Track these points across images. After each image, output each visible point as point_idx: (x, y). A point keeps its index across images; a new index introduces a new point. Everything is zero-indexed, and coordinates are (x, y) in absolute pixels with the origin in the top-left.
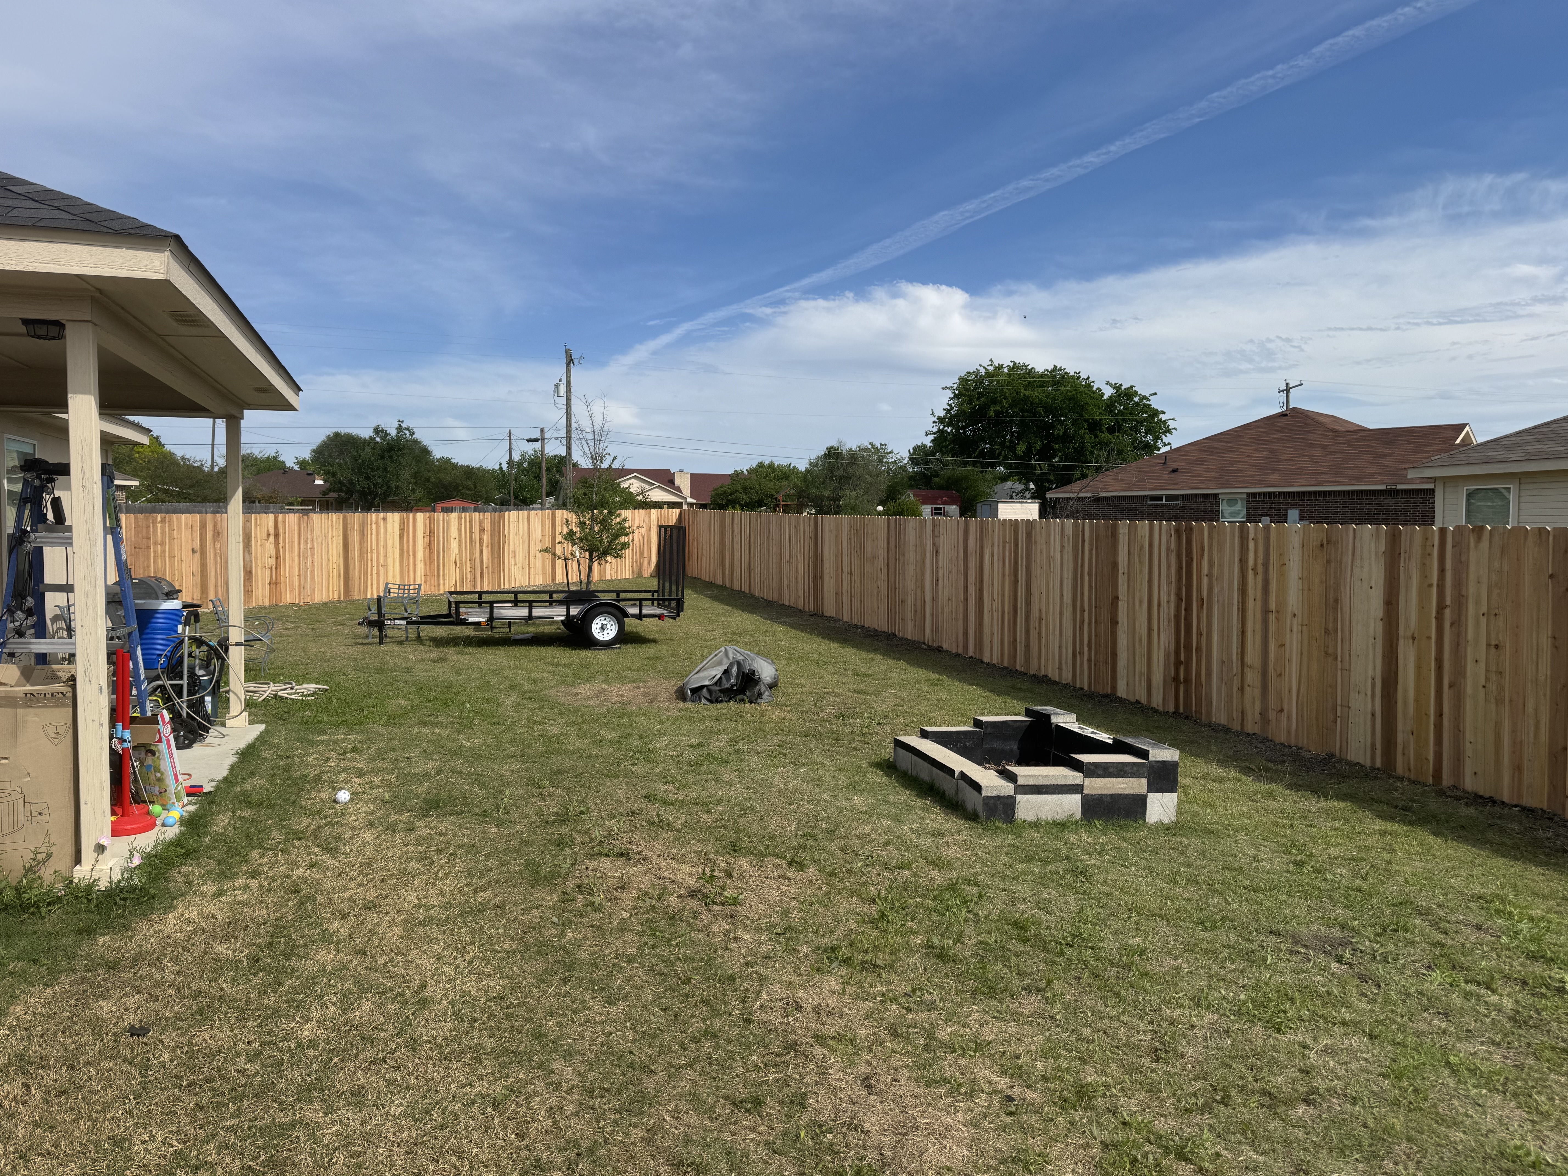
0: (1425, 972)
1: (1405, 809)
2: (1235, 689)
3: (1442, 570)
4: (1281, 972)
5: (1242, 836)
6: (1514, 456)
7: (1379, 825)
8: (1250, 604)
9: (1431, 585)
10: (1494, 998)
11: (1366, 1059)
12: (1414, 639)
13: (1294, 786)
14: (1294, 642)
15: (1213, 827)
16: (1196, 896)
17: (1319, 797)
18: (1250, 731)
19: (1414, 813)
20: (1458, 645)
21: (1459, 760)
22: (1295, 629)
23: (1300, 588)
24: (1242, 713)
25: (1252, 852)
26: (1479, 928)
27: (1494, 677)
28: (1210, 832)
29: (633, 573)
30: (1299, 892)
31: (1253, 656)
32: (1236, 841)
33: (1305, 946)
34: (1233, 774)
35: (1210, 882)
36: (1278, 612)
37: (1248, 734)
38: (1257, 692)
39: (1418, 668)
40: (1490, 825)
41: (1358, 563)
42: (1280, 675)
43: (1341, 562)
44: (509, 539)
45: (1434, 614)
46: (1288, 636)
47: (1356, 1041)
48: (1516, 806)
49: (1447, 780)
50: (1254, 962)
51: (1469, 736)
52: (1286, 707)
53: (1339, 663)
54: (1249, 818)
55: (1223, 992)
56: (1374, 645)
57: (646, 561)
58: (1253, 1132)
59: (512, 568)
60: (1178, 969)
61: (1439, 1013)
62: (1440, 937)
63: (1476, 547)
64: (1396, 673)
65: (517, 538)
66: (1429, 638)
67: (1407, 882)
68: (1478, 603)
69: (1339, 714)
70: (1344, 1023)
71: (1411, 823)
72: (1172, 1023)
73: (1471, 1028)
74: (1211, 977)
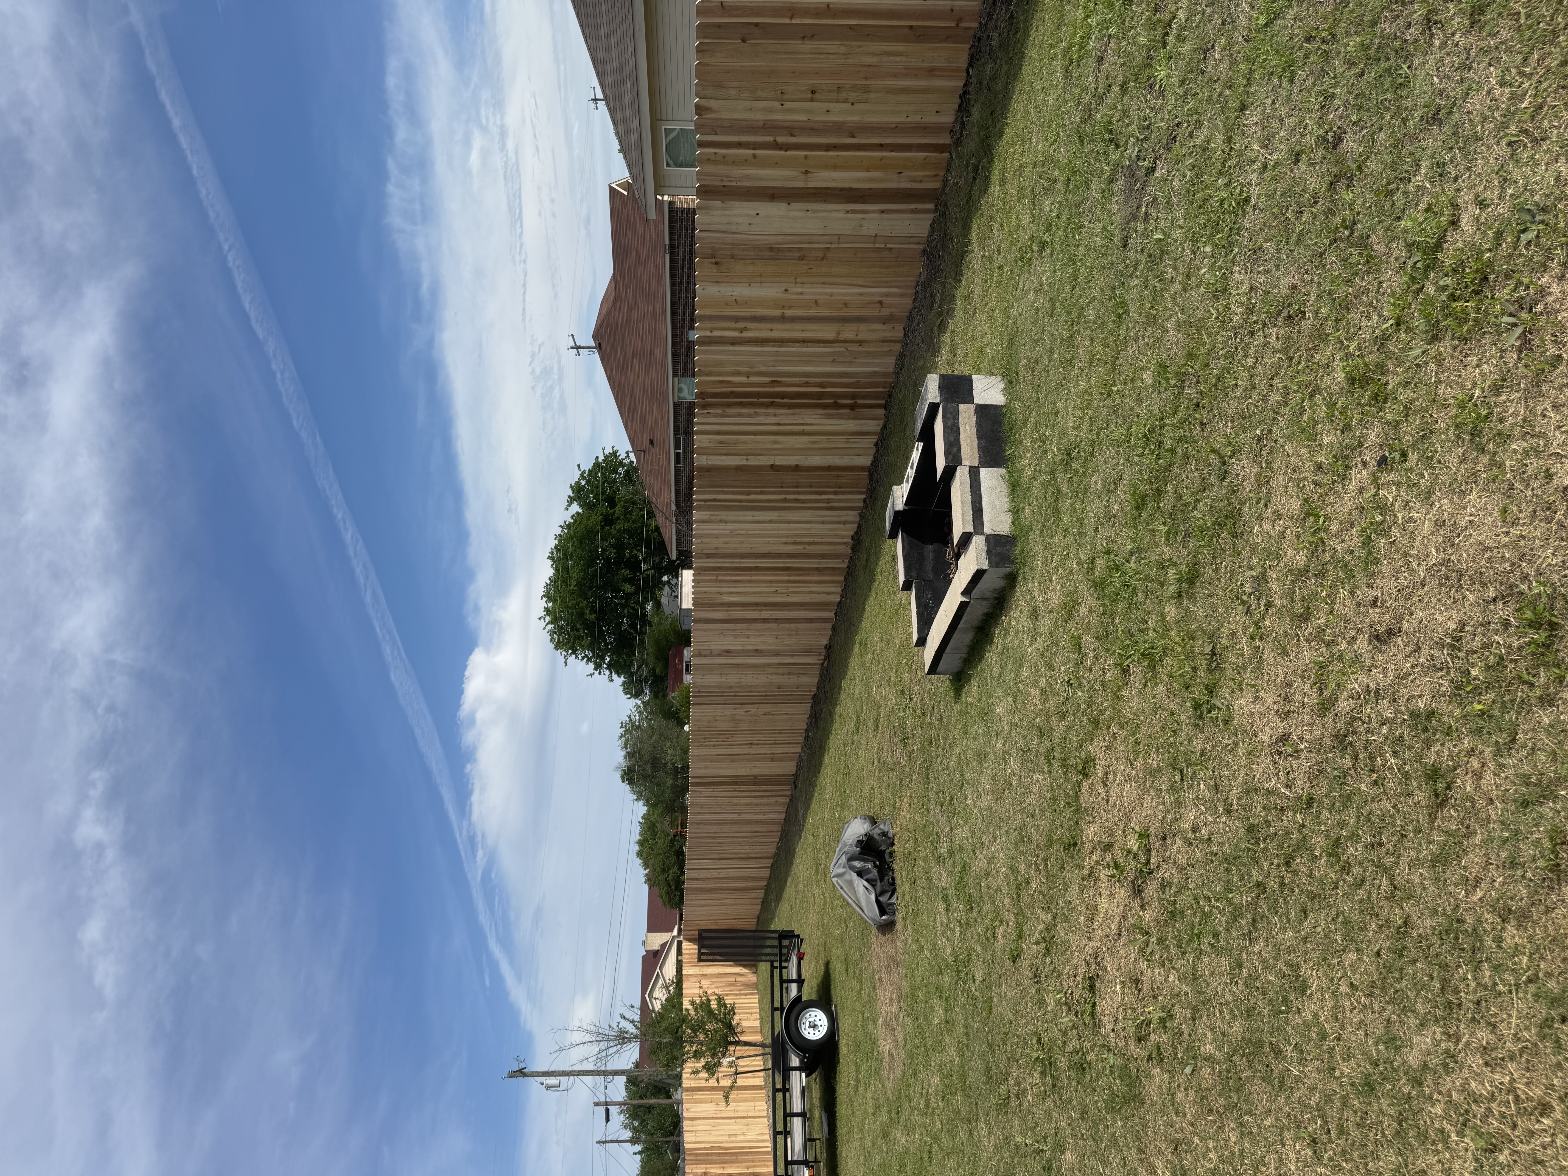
0: (1158, 86)
1: (976, 170)
2: (860, 349)
3: (739, 145)
4: (1172, 221)
5: (1014, 312)
6: (635, 125)
7: (995, 189)
8: (776, 334)
9: (755, 156)
10: (1182, 16)
11: (1273, 103)
12: (807, 172)
13: (958, 277)
14: (813, 291)
15: (1006, 338)
16: (1088, 332)
17: (967, 251)
18: (901, 334)
19: (979, 162)
20: (812, 129)
21: (925, 128)
22: (800, 290)
23: (759, 284)
24: (884, 342)
25: (1031, 296)
26: (1100, 60)
27: (843, 95)
28: (1011, 342)
29: (752, 994)
30: (1074, 237)
31: (827, 332)
32: (1020, 315)
33: (1138, 208)
34: (947, 338)
35: (1070, 323)
36: (783, 307)
37: (905, 335)
38: (863, 327)
39: (835, 167)
40: (989, 89)
41: (733, 228)
42: (845, 304)
43: (733, 244)
44: (715, 1142)
45: (783, 153)
46: (807, 297)
47: (1252, 118)
48: (968, 72)
49: (945, 139)
50: (1162, 252)
51: (902, 118)
52: (877, 299)
53: (833, 246)
54: (993, 311)
55: (1204, 270)
56: (815, 211)
57: (739, 979)
58: (1388, 184)
59: (748, 1137)
60: (1179, 325)
61: (1205, 58)
62: (1116, 89)
63: (716, 112)
64: (841, 189)
65: (714, 1133)
66: (806, 157)
67: (1055, 141)
68: (771, 110)
69: (883, 246)
70: (1229, 140)
71: (991, 161)
72: (1251, 311)
73: (1219, 22)
74: (1185, 289)
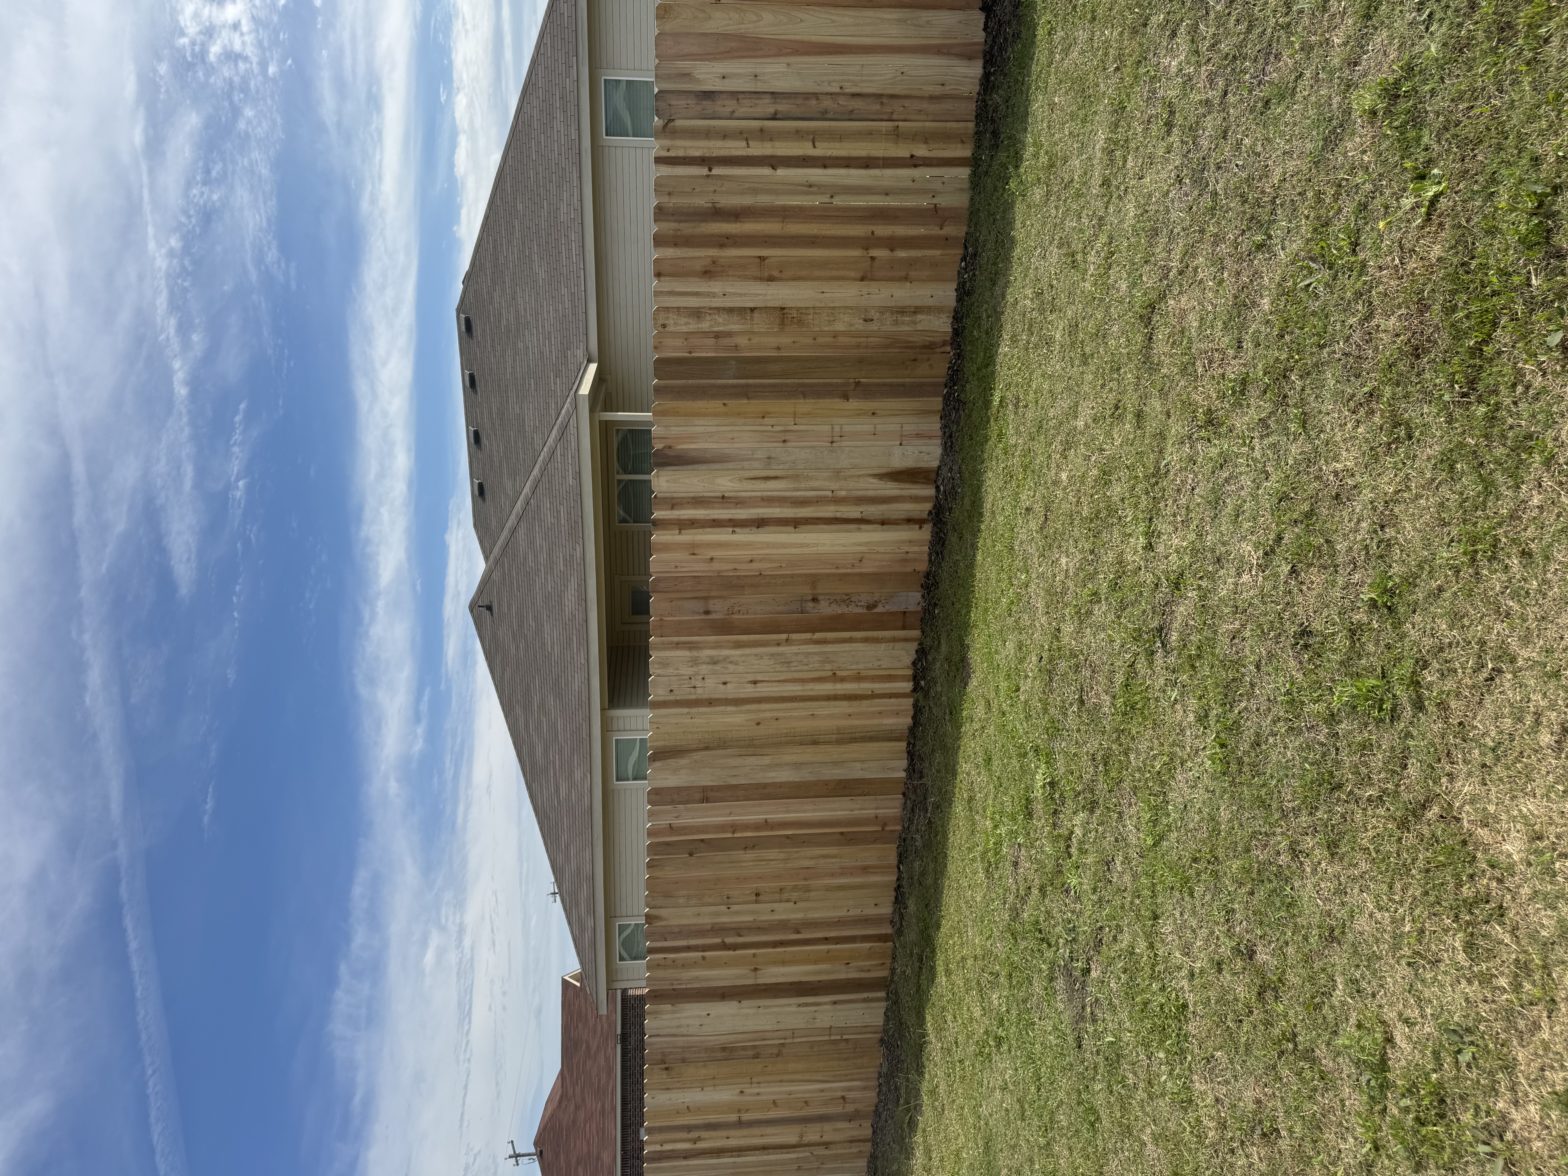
0: (1073, 892)
1: (921, 960)
2: (827, 1152)
3: (688, 949)
4: (1119, 1024)
5: (984, 1111)
6: (590, 923)
7: (942, 979)
8: (733, 1143)
9: (704, 958)
10: (1078, 831)
11: (1181, 914)
12: (756, 969)
13: (920, 1070)
14: (769, 1091)
15: (981, 1143)
16: (1064, 1140)
17: (925, 1042)
18: (870, 1132)
19: (923, 951)
20: (759, 928)
21: (866, 920)
22: (756, 1090)
23: (712, 1088)
24: (852, 1142)
25: (998, 1094)
26: (1016, 864)
27: (785, 896)
28: (987, 1147)
30: (1027, 1033)
31: (789, 1135)
32: (991, 1115)
33: (1083, 1008)
34: (918, 1138)
35: (1043, 1129)
36: (739, 1111)
37: (874, 1132)
38: (827, 1127)
39: (783, 963)
40: (920, 884)
41: (684, 1031)
42: (806, 1102)
43: (684, 1047)
45: (731, 952)
46: (765, 1097)
47: (1166, 927)
48: (899, 868)
49: (888, 930)
50: (1118, 1055)
51: (842, 913)
52: (839, 1094)
53: (787, 1041)
54: (962, 1108)
55: (1164, 1078)
56: (766, 1007)
58: (1312, 998)
60: (1156, 1138)
61: (1109, 869)
62: (1035, 891)
63: (666, 920)
64: (791, 984)
66: (754, 955)
67: (990, 936)
68: (718, 914)
69: (839, 1037)
70: (1151, 946)
71: (933, 951)
72: (1223, 1126)
73: (1113, 839)
74: (1151, 1097)
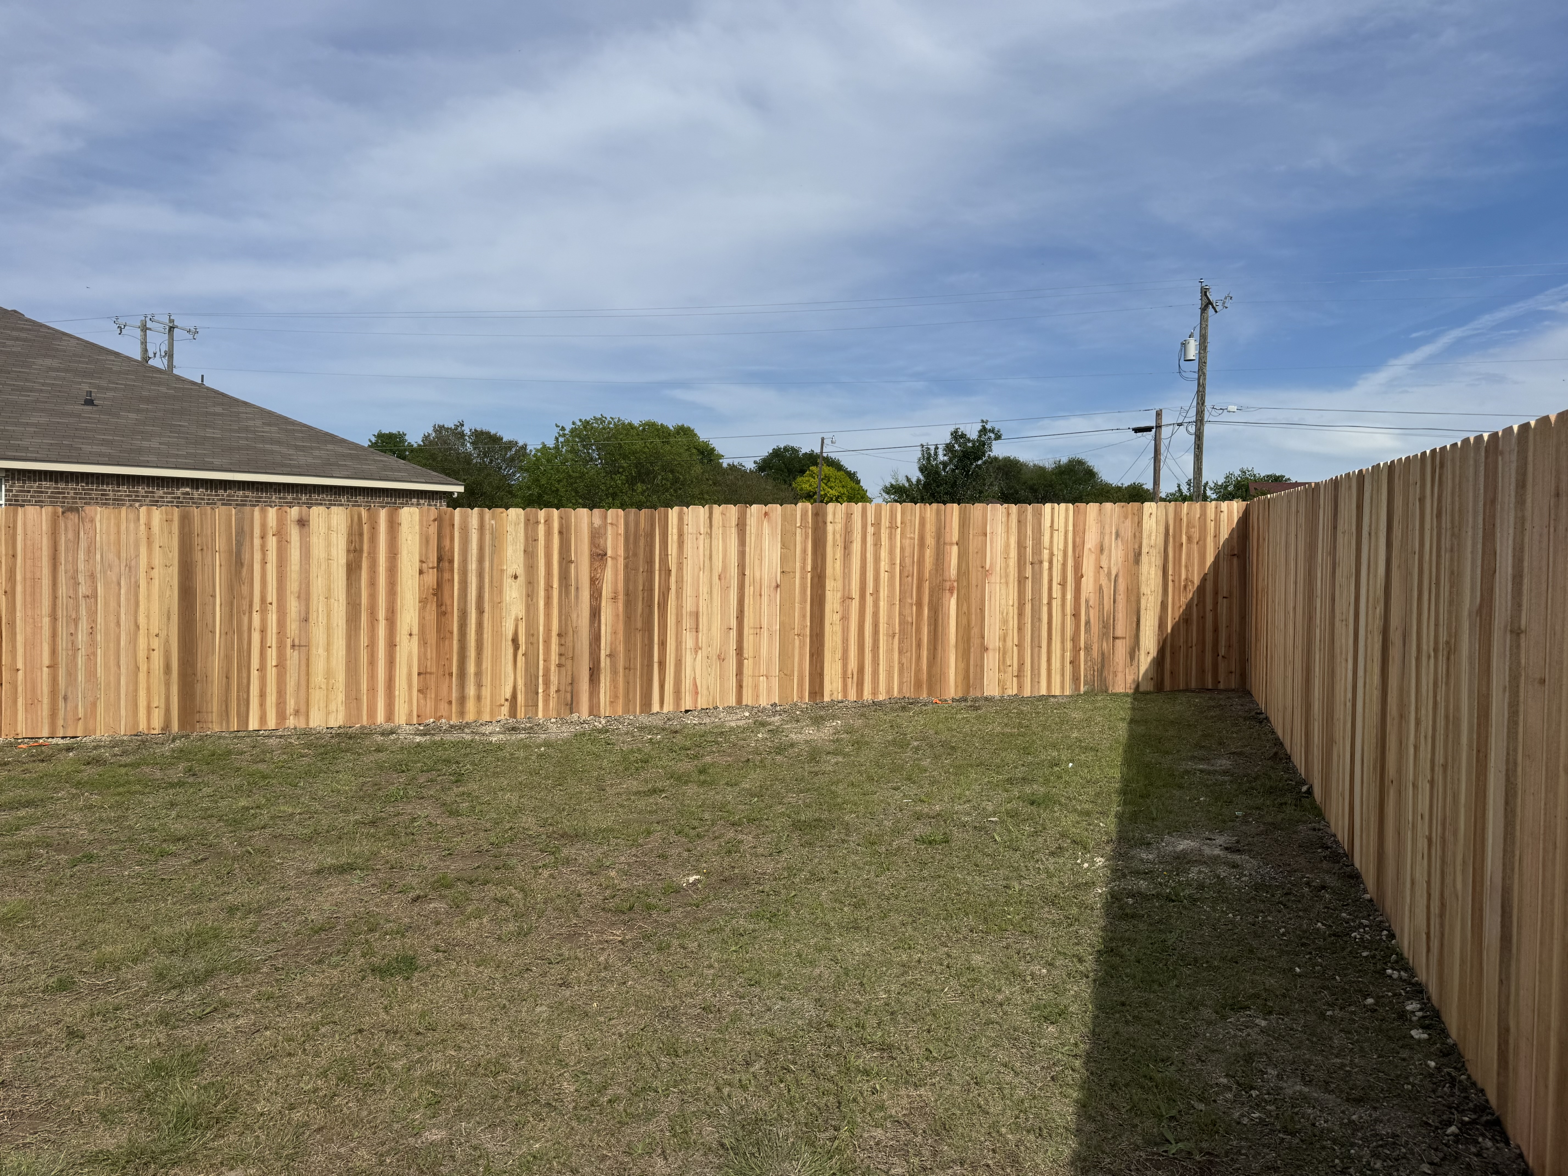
29: (1076, 679)
44: (680, 581)
57: (1121, 649)
59: (688, 659)
65: (703, 578)
